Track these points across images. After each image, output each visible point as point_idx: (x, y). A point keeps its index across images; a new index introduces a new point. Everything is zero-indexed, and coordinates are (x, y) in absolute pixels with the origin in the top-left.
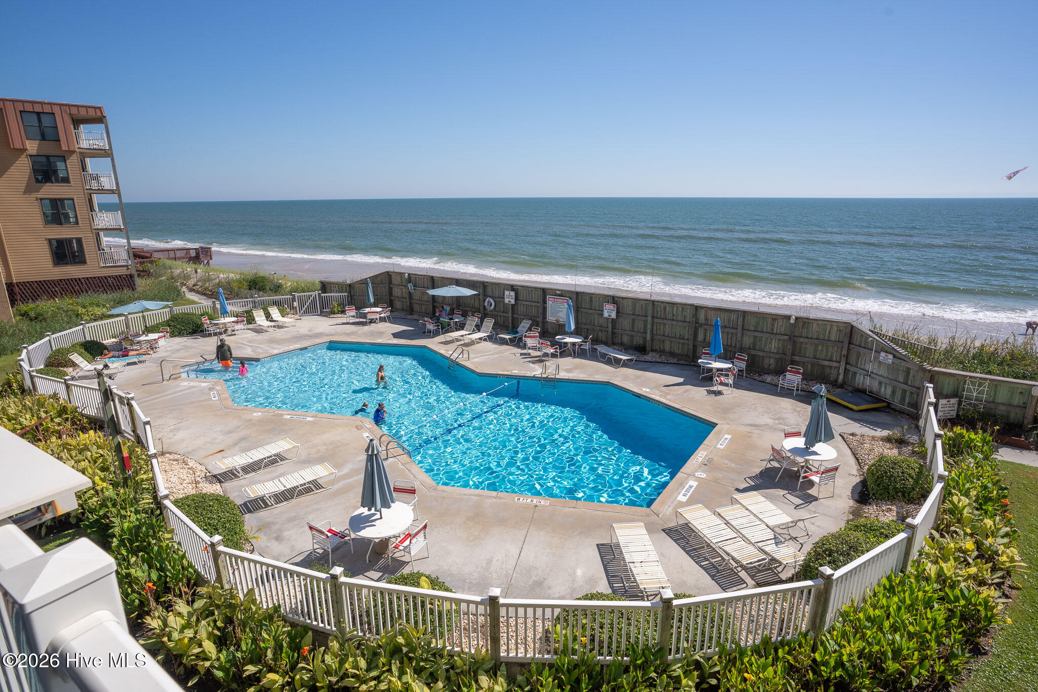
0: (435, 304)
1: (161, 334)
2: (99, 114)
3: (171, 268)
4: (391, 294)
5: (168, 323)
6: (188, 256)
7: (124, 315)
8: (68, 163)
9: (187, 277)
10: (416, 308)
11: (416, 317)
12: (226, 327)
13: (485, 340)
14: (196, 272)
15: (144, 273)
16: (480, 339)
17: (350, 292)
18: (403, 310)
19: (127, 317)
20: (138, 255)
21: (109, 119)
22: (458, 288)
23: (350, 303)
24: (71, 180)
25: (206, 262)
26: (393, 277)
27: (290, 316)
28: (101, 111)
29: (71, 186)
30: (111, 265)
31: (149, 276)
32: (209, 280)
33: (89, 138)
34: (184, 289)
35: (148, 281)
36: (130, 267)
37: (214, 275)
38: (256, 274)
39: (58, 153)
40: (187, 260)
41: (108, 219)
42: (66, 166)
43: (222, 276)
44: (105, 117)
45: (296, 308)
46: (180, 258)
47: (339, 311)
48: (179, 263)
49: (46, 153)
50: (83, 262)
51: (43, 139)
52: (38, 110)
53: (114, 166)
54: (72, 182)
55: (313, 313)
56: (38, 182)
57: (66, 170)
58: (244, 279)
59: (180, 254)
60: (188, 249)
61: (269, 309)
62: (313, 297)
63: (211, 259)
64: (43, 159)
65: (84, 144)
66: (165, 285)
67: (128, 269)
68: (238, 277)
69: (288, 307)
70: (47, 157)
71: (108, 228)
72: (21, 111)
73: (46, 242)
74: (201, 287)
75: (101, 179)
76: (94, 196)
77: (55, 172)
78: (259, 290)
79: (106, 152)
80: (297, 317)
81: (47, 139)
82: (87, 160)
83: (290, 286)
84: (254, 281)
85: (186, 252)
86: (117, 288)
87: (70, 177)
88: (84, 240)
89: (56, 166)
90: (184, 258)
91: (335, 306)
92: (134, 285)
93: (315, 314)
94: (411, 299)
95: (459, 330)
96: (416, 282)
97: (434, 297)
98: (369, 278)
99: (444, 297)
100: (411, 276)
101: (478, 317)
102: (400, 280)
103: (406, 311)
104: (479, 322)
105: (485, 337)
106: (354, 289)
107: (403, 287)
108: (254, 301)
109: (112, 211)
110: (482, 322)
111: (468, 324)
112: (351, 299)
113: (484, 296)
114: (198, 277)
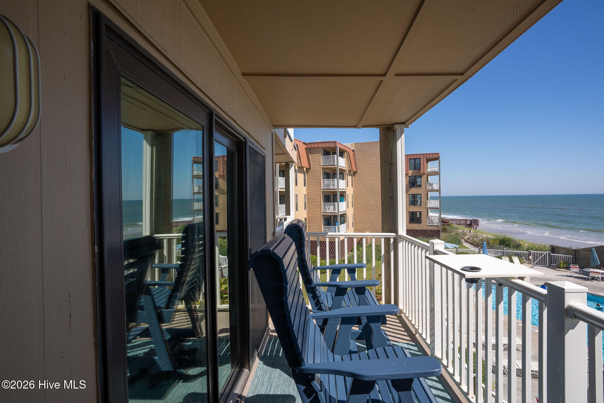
2: (437, 156)
3: (457, 229)
8: (422, 179)
9: (465, 234)
14: (470, 232)
15: (445, 230)
17: (575, 255)
20: (444, 222)
21: (441, 158)
23: (574, 263)
24: (422, 186)
25: (475, 227)
27: (526, 264)
28: (438, 155)
29: (422, 189)
30: (431, 225)
31: (446, 231)
32: (477, 237)
33: (432, 167)
34: (463, 240)
35: (446, 234)
36: (439, 226)
37: (480, 234)
38: (505, 236)
39: (419, 175)
40: (465, 225)
41: (433, 203)
42: (421, 180)
43: (484, 235)
44: (439, 157)
45: (531, 260)
46: (462, 224)
47: (564, 267)
48: (460, 226)
49: (415, 175)
50: (420, 222)
51: (415, 169)
52: (415, 157)
53: (440, 179)
54: (422, 187)
55: (543, 265)
56: (410, 187)
57: (421, 181)
58: (497, 239)
59: (462, 222)
60: (467, 220)
61: (512, 257)
62: (544, 254)
63: (478, 226)
64: (413, 178)
65: (429, 170)
66: (454, 237)
67: (438, 227)
68: (493, 237)
69: (525, 258)
70: (415, 176)
71: (433, 207)
72: (409, 159)
73: (408, 213)
74: (472, 240)
75: (433, 185)
76: (429, 193)
77: (416, 183)
78: (506, 246)
79: (437, 173)
80: (531, 265)
81: (416, 169)
82: (429, 177)
83: (527, 246)
84: (503, 240)
85: (465, 222)
86: (432, 236)
87: (422, 185)
88: (422, 213)
89: (417, 180)
90: (464, 224)
91: (561, 263)
92: (440, 235)
93: (545, 266)
98: (594, 247)
106: (578, 253)
108: (503, 251)
109: (435, 200)
112: (575, 260)
114: (471, 235)
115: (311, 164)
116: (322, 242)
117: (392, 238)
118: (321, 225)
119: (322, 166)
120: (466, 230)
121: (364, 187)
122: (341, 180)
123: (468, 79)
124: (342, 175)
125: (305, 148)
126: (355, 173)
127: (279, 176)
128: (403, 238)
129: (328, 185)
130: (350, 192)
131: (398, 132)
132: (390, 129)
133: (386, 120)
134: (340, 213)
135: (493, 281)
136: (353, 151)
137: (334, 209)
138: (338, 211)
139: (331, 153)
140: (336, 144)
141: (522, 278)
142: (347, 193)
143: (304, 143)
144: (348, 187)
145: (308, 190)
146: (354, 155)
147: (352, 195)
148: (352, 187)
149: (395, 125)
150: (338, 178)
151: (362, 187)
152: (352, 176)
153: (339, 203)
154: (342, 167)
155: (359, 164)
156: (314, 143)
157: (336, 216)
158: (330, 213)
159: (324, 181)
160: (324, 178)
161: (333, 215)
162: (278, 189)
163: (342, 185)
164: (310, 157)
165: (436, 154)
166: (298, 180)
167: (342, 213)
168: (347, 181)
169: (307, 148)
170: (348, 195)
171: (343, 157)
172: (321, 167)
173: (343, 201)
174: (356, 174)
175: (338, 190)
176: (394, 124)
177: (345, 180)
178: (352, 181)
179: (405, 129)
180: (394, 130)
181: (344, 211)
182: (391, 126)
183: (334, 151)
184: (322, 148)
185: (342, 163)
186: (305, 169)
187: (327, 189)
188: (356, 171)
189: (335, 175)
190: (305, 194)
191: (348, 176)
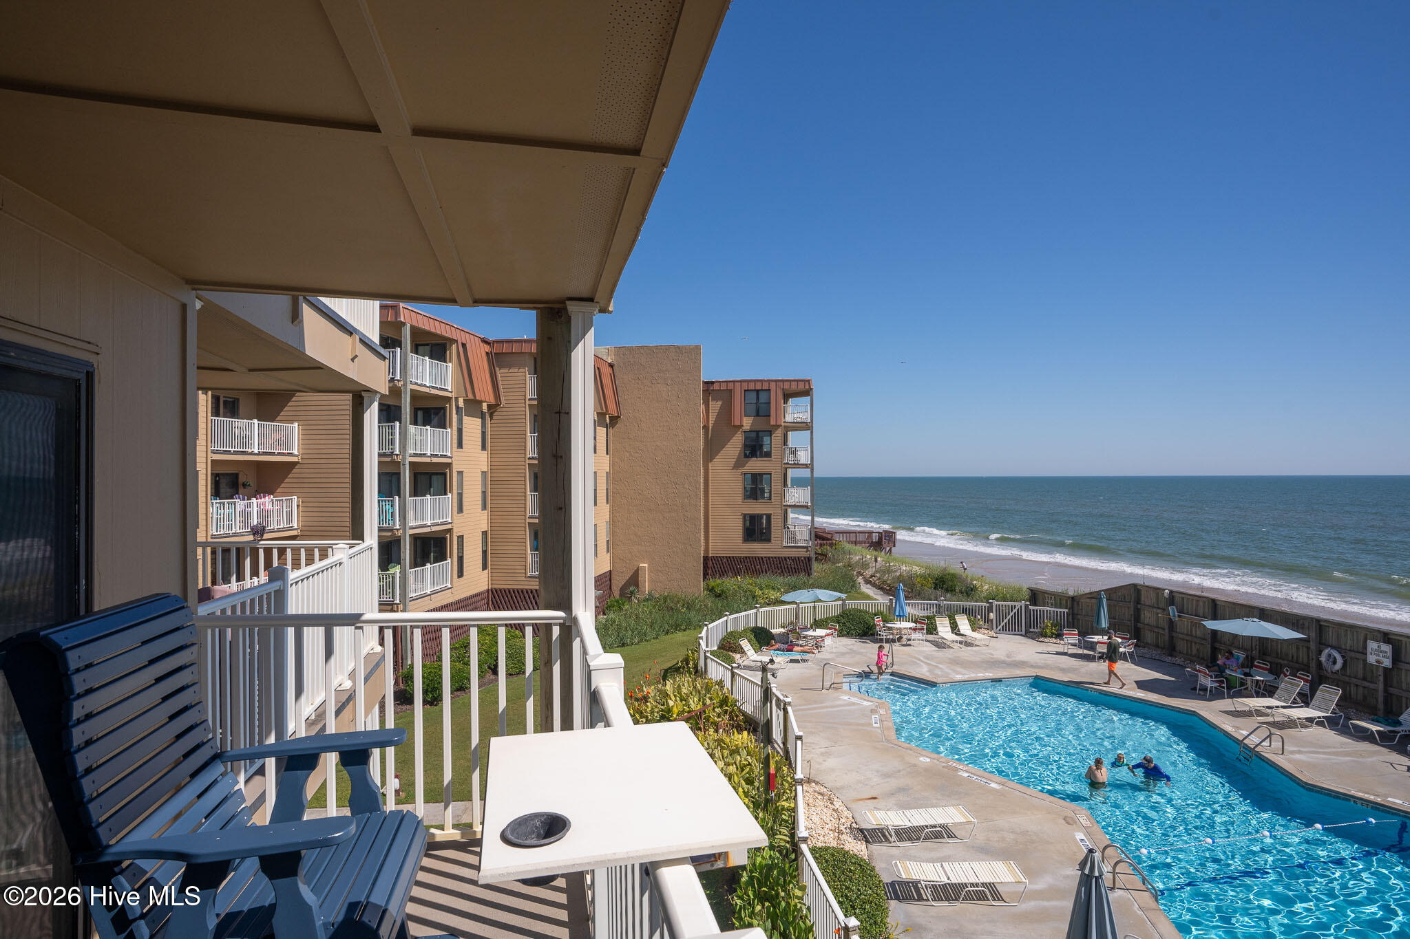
0: (1217, 645)
1: (829, 631)
2: (807, 387)
3: (849, 553)
4: (1137, 618)
5: (837, 619)
6: (870, 540)
7: (796, 603)
8: (773, 438)
9: (865, 566)
10: (1181, 646)
11: (1179, 660)
12: (901, 634)
13: (1320, 724)
14: (876, 561)
15: (822, 557)
16: (1310, 720)
17: (1072, 608)
18: (1157, 646)
19: (798, 606)
20: (820, 536)
21: (815, 393)
22: (1263, 623)
23: (1071, 625)
24: (773, 454)
25: (888, 549)
26: (1143, 593)
27: (983, 630)
28: (809, 383)
29: (771, 461)
30: (793, 544)
31: (825, 559)
32: (889, 571)
33: (795, 411)
34: (860, 580)
35: (825, 566)
36: (810, 549)
37: (895, 566)
38: (945, 569)
39: (768, 428)
40: (868, 545)
41: (798, 495)
42: (771, 440)
43: (904, 568)
44: (812, 389)
45: (992, 620)
46: (861, 543)
47: (1053, 633)
48: (859, 548)
49: (757, 428)
50: (768, 540)
51: (758, 415)
52: (758, 387)
53: (812, 439)
54: (773, 457)
55: (1015, 631)
56: (746, 456)
57: (771, 444)
58: (930, 575)
59: (860, 538)
60: (871, 533)
61: (956, 617)
62: (1017, 608)
63: (894, 546)
64: (754, 435)
65: (789, 418)
66: (841, 573)
67: (807, 551)
68: (924, 571)
69: (982, 618)
70: (758, 432)
71: (797, 504)
72: (745, 390)
73: (741, 517)
74: (879, 579)
75: (798, 453)
76: (789, 471)
77: (761, 446)
78: (947, 591)
79: (807, 425)
80: (992, 633)
81: (760, 414)
82: (790, 434)
83: (987, 590)
84: (942, 578)
85: (868, 537)
86: (794, 571)
87: (773, 451)
88: (773, 517)
89: (762, 441)
90: (865, 543)
91: (1047, 626)
92: (811, 569)
93: (1018, 633)
94: (1172, 631)
95: (1263, 696)
96: (1183, 605)
97: (1214, 633)
98: (1103, 590)
99: (1235, 636)
100: (1175, 594)
101: (1305, 681)
102: (1154, 600)
103: (1163, 648)
104: (1307, 688)
105: (1319, 717)
106: (1078, 604)
107: (1159, 611)
108: (939, 605)
109: (802, 487)
110: (1313, 690)
111: (1284, 690)
112: (1073, 619)
113: (1320, 643)
114: (877, 567)
115: (502, 394)
116: (527, 592)
117: (556, 624)
118: (524, 548)
119: (530, 399)
120: (868, 557)
121: (636, 455)
125: (487, 353)
126: (614, 420)
127: (408, 422)
130: (601, 465)
131: (576, 322)
132: (558, 312)
136: (611, 365)
143: (485, 341)
144: (598, 454)
145: (493, 460)
146: (613, 376)
147: (607, 473)
148: (607, 454)
149: (569, 302)
151: (631, 455)
152: (607, 428)
155: (625, 399)
156: (511, 342)
159: (534, 438)
160: (533, 431)
162: (407, 457)
164: (499, 375)
165: (804, 380)
166: (464, 434)
169: (491, 352)
170: (596, 472)
172: (528, 402)
174: (617, 422)
176: (566, 301)
178: (607, 440)
179: (594, 315)
180: (563, 315)
182: (557, 305)
184: (531, 354)
186: (485, 406)
188: (616, 415)
190: (485, 469)
191: (597, 428)
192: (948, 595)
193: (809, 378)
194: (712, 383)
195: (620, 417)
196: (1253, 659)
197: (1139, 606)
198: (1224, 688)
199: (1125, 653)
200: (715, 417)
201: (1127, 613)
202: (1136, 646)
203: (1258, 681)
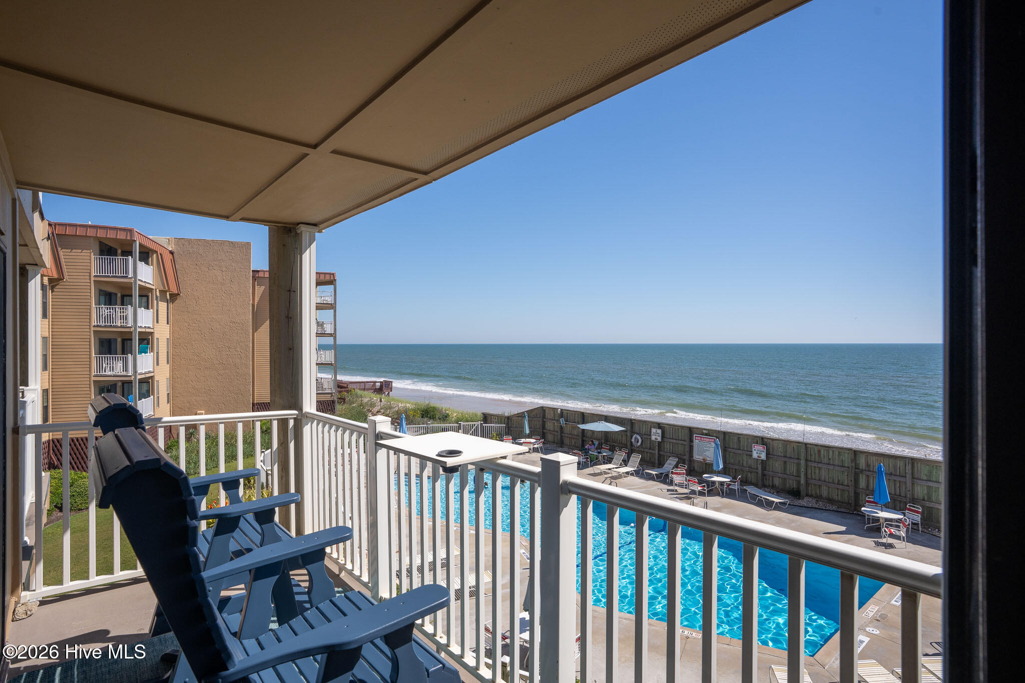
0: (584, 438)
2: (332, 278)
3: (361, 397)
4: (544, 427)
6: (374, 387)
9: (373, 405)
10: (567, 441)
11: (566, 449)
13: (632, 474)
14: (381, 401)
15: (342, 400)
16: (627, 473)
17: (508, 424)
18: (554, 442)
20: (341, 386)
22: (606, 423)
23: (507, 434)
25: (387, 393)
26: (547, 411)
28: (334, 276)
30: (321, 392)
31: (344, 402)
32: (390, 407)
33: (322, 295)
35: (344, 407)
37: (394, 404)
38: (428, 404)
40: (373, 391)
41: (325, 356)
43: (401, 405)
44: (335, 280)
46: (368, 389)
48: (366, 393)
53: (335, 316)
58: (418, 409)
59: (367, 386)
60: (375, 382)
62: (475, 426)
63: (391, 391)
65: (318, 300)
66: (356, 410)
67: (332, 396)
68: (413, 406)
71: (324, 362)
75: (325, 326)
76: (318, 339)
79: (332, 306)
82: (318, 312)
83: (455, 416)
84: (426, 410)
85: (373, 385)
90: (371, 389)
91: (494, 435)
92: (334, 409)
94: (562, 433)
95: (607, 463)
96: (567, 417)
97: (583, 430)
98: (526, 411)
99: (593, 432)
100: (563, 411)
101: (626, 453)
102: (552, 415)
103: (557, 443)
104: (626, 457)
105: (632, 471)
106: (511, 421)
107: (555, 422)
108: (428, 427)
109: (328, 350)
110: (629, 458)
111: (616, 459)
112: (508, 430)
113: (632, 432)
114: (382, 406)
115: (65, 270)
117: (291, 418)
119: (95, 276)
120: (375, 399)
121: (194, 325)
122: (143, 309)
123: (432, 182)
124: (144, 299)
126: (174, 297)
128: (310, 418)
129: (109, 318)
130: (162, 333)
131: (305, 238)
132: (290, 230)
133: (287, 215)
134: (139, 377)
135: (470, 467)
136: (172, 253)
137: (125, 368)
138: (135, 371)
139: (119, 251)
140: (131, 235)
141: (504, 458)
142: (156, 336)
144: (160, 324)
145: (53, 326)
146: (174, 261)
147: (168, 339)
148: (168, 323)
149: (300, 225)
150: (136, 305)
151: (189, 325)
152: (168, 303)
153: (138, 356)
154: (145, 282)
155: (184, 280)
156: (75, 226)
157: (130, 382)
158: (114, 376)
159: (98, 310)
160: (98, 303)
161: (121, 381)
163: (145, 319)
164: (61, 253)
165: (330, 274)
167: (143, 376)
168: (155, 313)
169: (54, 234)
170: (158, 339)
171: (147, 263)
172: (92, 279)
173: (146, 352)
174: (177, 298)
175: (135, 329)
176: (298, 224)
177: (152, 310)
178: (168, 313)
179: (317, 234)
180: (296, 232)
181: (149, 372)
182: (291, 226)
183: (127, 249)
184: (96, 238)
185: (146, 274)
186: (46, 280)
187: (105, 326)
188: (176, 292)
189: (128, 298)
190: (46, 335)
191: (160, 302)
192: (431, 421)
193: (334, 272)
194: (258, 271)
195: (179, 295)
196: (602, 444)
197: (545, 420)
198: (588, 461)
199: (538, 448)
200: (259, 297)
201: (538, 424)
202: (544, 443)
203: (604, 455)
